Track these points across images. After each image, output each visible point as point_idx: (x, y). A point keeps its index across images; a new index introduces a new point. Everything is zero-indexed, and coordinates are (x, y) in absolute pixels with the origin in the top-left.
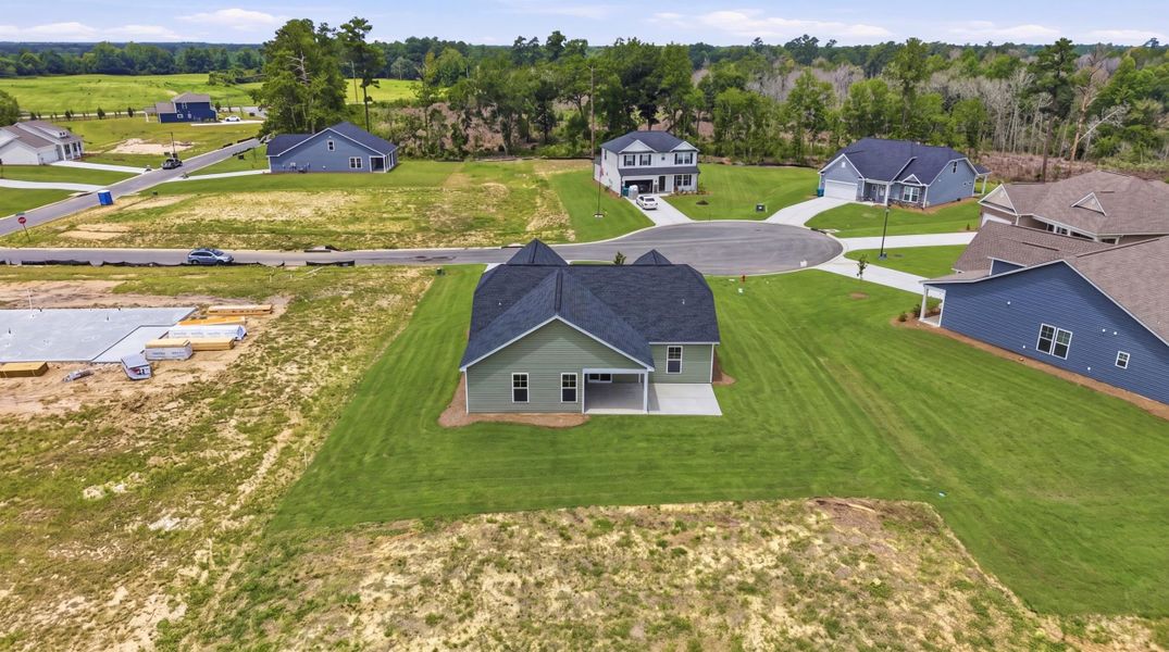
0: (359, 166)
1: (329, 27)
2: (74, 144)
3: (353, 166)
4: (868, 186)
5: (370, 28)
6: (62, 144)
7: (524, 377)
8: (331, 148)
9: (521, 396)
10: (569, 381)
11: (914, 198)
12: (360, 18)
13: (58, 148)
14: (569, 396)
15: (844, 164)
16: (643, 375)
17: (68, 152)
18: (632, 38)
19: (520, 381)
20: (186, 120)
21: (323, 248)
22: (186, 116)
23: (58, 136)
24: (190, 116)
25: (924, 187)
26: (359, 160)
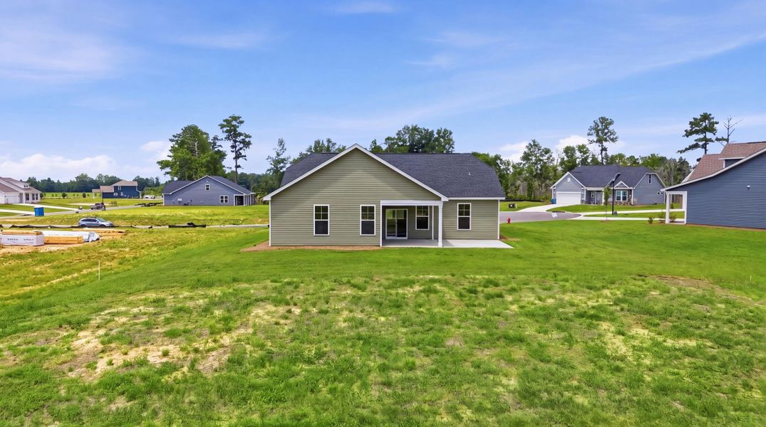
0: (226, 201)
1: (219, 138)
2: (33, 195)
3: (222, 201)
4: (589, 193)
5: (242, 122)
6: (24, 192)
7: (325, 209)
8: (208, 189)
9: (322, 228)
10: (368, 212)
11: (624, 198)
12: (237, 116)
13: (21, 194)
14: (368, 228)
15: (569, 180)
16: (436, 208)
17: (28, 199)
18: (414, 125)
19: (322, 212)
20: (119, 197)
21: (186, 225)
22: (119, 194)
23: (23, 187)
24: (122, 195)
25: (631, 190)
26: (226, 197)
